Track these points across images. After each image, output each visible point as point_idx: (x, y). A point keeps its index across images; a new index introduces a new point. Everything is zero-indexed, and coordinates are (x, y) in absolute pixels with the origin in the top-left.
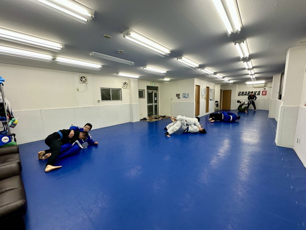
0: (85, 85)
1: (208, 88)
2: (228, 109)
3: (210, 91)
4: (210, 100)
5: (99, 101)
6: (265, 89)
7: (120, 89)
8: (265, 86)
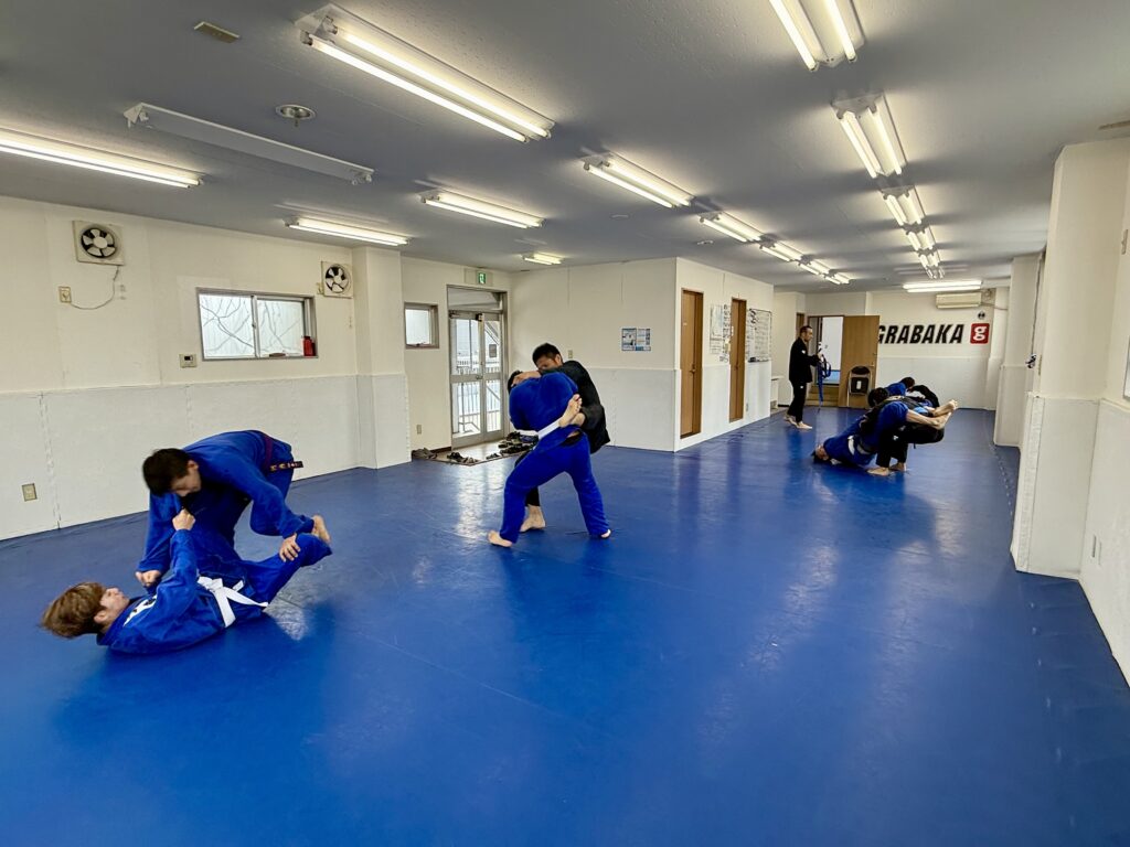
0: (108, 271)
1: (740, 305)
3: (749, 318)
4: (752, 360)
5: (187, 358)
6: (984, 315)
7: (308, 302)
8: (983, 304)
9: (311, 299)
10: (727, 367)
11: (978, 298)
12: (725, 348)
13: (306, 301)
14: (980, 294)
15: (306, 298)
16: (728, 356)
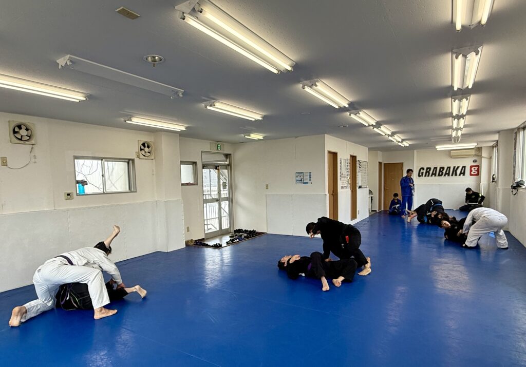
0: (29, 147)
1: (353, 158)
3: (358, 165)
4: (360, 187)
5: (68, 195)
6: (476, 161)
7: (131, 161)
8: (476, 155)
9: (133, 160)
10: (348, 191)
11: (473, 152)
12: (348, 181)
13: (130, 162)
14: (474, 150)
15: (130, 160)
16: (349, 185)
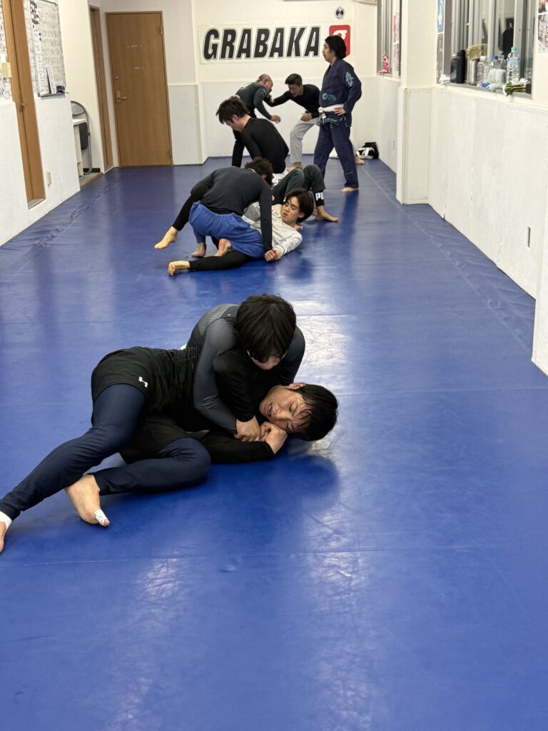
2: (154, 162)
4: (43, 93)
